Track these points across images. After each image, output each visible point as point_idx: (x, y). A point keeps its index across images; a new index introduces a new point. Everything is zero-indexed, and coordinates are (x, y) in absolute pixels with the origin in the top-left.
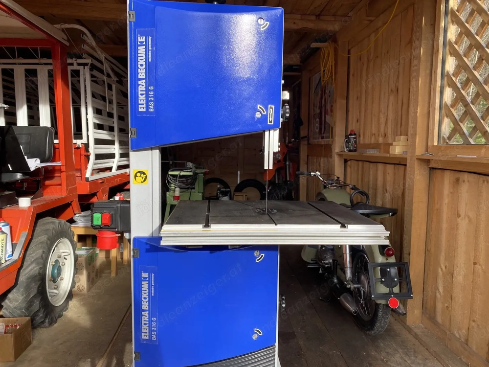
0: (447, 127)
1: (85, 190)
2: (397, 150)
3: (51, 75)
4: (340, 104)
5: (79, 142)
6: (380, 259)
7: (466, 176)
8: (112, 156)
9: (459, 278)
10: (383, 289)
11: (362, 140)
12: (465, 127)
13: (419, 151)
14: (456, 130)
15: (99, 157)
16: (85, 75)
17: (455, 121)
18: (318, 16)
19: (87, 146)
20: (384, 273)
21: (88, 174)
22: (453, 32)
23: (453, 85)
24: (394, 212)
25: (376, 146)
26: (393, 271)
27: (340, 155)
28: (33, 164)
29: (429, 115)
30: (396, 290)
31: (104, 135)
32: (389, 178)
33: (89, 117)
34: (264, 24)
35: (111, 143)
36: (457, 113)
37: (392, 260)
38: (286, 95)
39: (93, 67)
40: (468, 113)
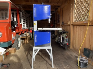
0: (75, 20)
1: (22, 31)
2: (69, 23)
3: (16, 13)
4: (61, 17)
5: (20, 24)
6: (66, 38)
7: (77, 26)
8: (25, 26)
9: (77, 41)
10: (66, 42)
11: (64, 23)
12: (77, 19)
13: (71, 23)
14: (76, 20)
15: (23, 26)
16: (21, 13)
17: (76, 19)
18: (57, 3)
19: (22, 24)
20: (66, 40)
21: (22, 28)
22: (76, 6)
23: (76, 14)
24: (68, 32)
25: (66, 23)
26: (67, 40)
27: (61, 25)
28: (16, 26)
29: (73, 18)
30: (68, 42)
31: (24, 23)
32: (68, 28)
33: (22, 20)
34: (48, 7)
35: (25, 24)
36: (76, 17)
37: (67, 38)
38: (51, 15)
39: (22, 12)
40: (78, 18)
